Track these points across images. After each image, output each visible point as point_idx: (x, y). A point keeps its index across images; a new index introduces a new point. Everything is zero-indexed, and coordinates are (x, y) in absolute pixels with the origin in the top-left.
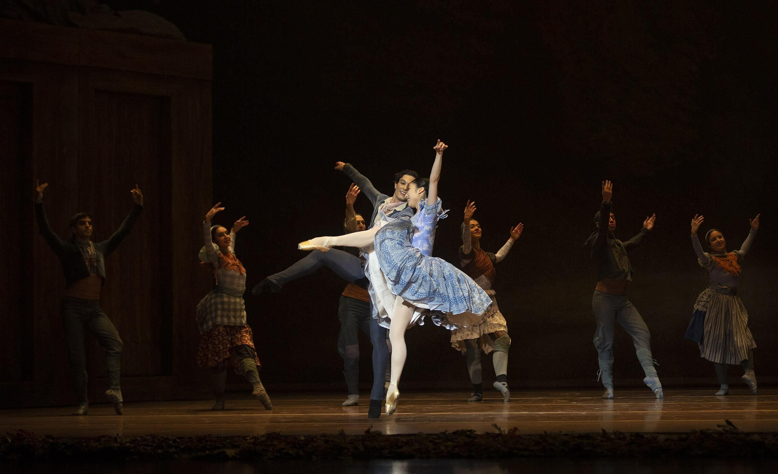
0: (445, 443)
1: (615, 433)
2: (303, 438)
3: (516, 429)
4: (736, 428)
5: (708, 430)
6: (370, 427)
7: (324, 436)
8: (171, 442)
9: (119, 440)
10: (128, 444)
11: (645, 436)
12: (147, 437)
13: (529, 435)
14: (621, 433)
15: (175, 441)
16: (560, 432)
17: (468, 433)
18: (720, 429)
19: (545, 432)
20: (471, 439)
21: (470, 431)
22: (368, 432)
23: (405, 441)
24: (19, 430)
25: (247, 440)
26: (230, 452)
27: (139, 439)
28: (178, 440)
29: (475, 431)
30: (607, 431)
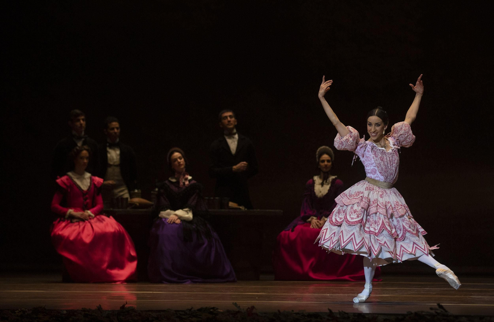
0: (190, 318)
1: (340, 313)
2: (65, 312)
3: (253, 307)
4: (446, 311)
5: (422, 312)
6: (125, 303)
7: (84, 310)
11: (367, 316)
13: (265, 313)
14: (345, 313)
16: (293, 311)
17: (212, 310)
18: (433, 312)
19: (279, 311)
20: (214, 315)
21: (213, 308)
22: (123, 307)
23: (155, 316)
25: (15, 313)
29: (217, 309)
30: (333, 311)
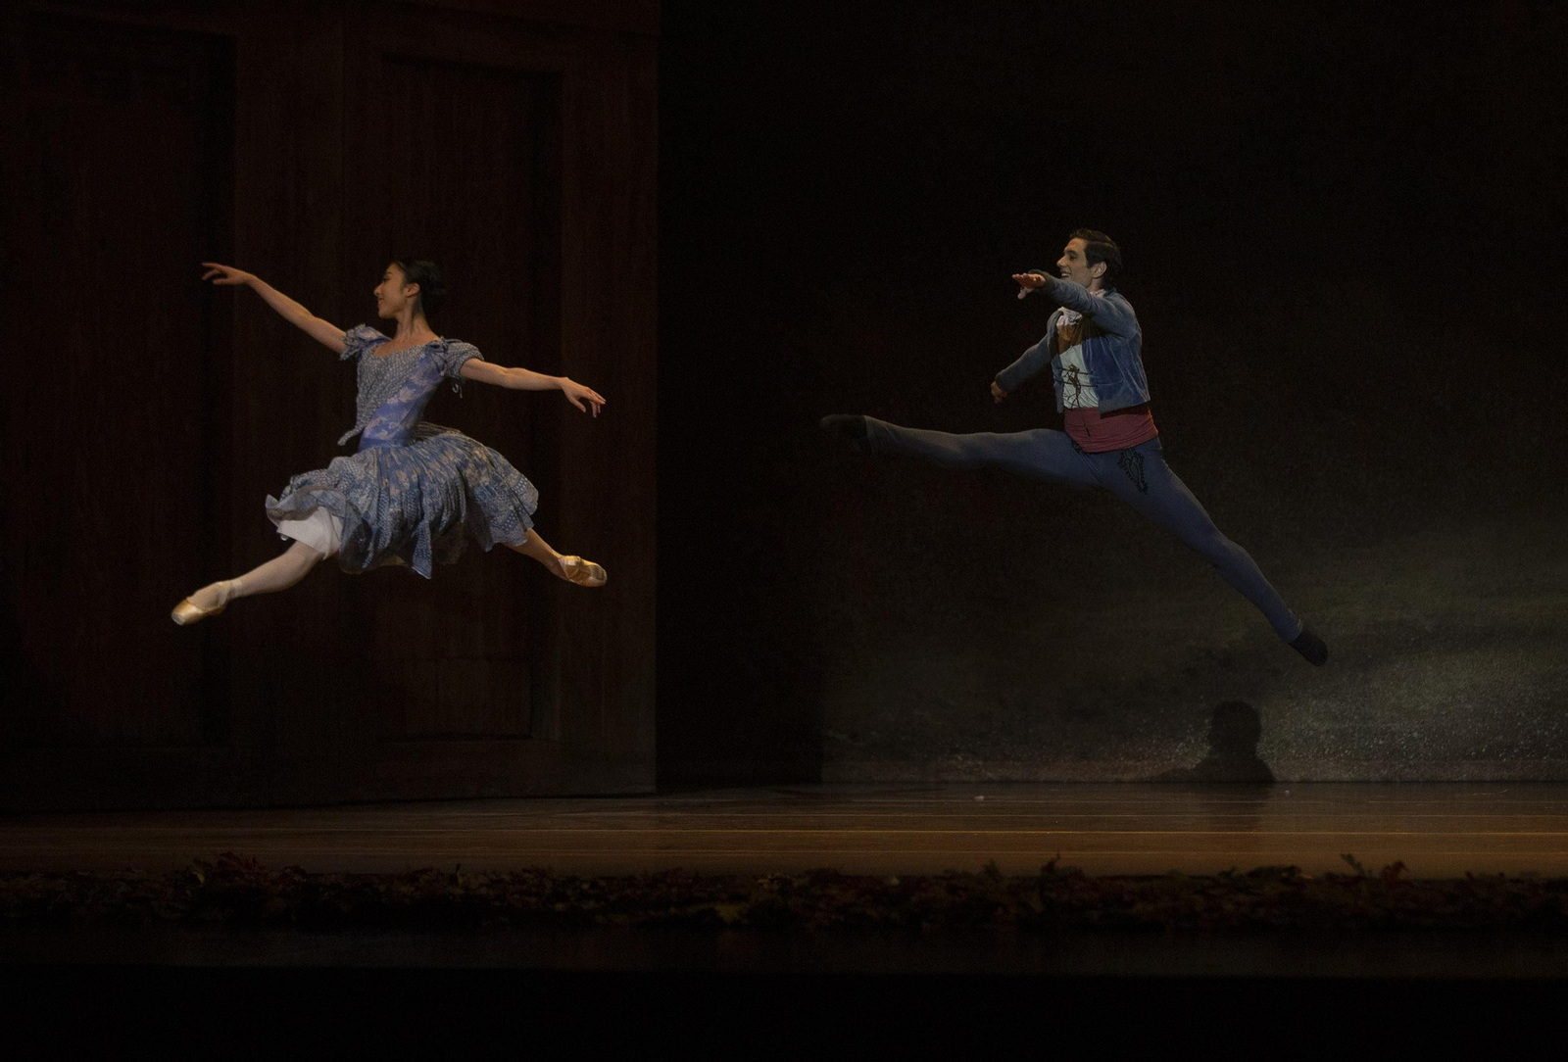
8: (585, 886)
9: (460, 880)
10: (483, 891)
12: (527, 875)
15: (594, 885)
24: (222, 855)
26: (727, 911)
27: (507, 878)
28: (603, 883)
